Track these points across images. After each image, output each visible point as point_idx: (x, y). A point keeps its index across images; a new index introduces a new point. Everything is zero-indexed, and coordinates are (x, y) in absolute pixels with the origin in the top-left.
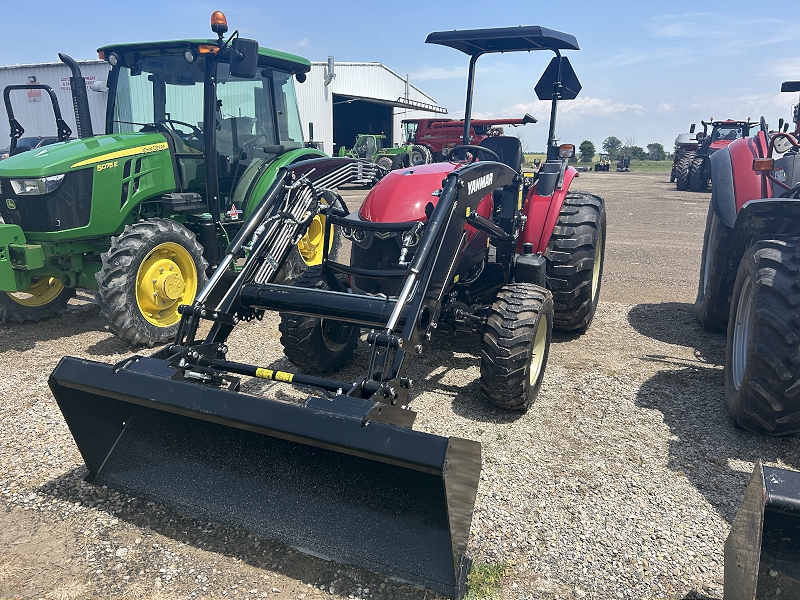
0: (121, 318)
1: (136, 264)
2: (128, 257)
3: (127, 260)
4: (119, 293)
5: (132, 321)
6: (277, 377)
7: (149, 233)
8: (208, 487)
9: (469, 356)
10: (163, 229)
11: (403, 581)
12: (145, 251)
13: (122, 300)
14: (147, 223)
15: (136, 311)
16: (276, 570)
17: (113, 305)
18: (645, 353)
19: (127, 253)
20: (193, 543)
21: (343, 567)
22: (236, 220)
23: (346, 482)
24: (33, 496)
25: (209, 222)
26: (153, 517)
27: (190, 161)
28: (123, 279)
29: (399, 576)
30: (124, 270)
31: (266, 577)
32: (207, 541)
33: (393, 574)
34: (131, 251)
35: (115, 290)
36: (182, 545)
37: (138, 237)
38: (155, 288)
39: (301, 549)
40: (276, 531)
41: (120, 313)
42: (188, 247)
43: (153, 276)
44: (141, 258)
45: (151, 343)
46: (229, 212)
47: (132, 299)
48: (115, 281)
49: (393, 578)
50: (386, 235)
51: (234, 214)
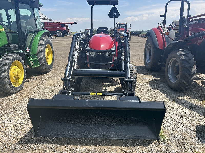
0: (6, 86)
1: (9, 68)
2: (6, 66)
3: (6, 67)
4: (5, 78)
5: (10, 86)
6: (97, 94)
7: (11, 58)
8: (78, 129)
9: (107, 83)
10: (14, 56)
11: (143, 139)
12: (11, 63)
13: (6, 80)
14: (8, 54)
15: (10, 83)
16: (111, 145)
17: (3, 82)
18: (143, 77)
19: (6, 65)
20: (82, 145)
21: (127, 140)
22: (28, 52)
23: (119, 119)
24: (18, 146)
25: (22, 53)
26: (64, 141)
27: (10, 34)
28: (6, 73)
29: (142, 138)
30: (6, 70)
31: (111, 148)
32: (86, 143)
33: (140, 138)
34: (7, 64)
35: (4, 77)
36: (79, 146)
37: (8, 59)
38: (14, 75)
39: (113, 139)
40: (104, 136)
41: (6, 84)
42: (21, 62)
43: (13, 71)
44: (10, 65)
45: (15, 92)
46: (27, 50)
47: (9, 79)
48: (3, 74)
49: (140, 139)
50: (101, 54)
51: (28, 50)
